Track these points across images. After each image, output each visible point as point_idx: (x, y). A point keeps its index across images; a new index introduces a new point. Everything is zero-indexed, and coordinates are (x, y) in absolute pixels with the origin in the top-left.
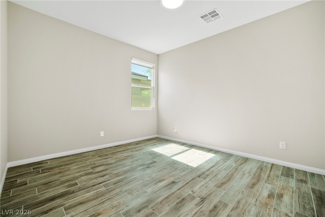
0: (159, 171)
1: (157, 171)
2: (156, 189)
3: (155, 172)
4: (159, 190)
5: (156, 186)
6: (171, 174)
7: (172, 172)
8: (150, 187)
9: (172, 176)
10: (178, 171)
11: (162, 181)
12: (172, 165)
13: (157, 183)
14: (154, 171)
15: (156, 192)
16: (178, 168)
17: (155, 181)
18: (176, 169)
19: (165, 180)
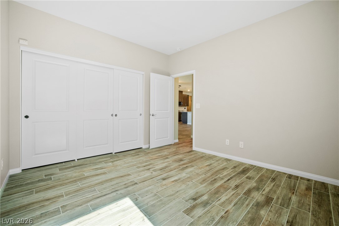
0: (177, 192)
1: (181, 192)
2: (180, 175)
3: (183, 191)
4: (177, 175)
5: (179, 177)
6: (165, 187)
7: (162, 190)
8: (185, 177)
9: (164, 185)
10: (155, 192)
11: (175, 180)
12: (159, 203)
13: (179, 179)
14: (185, 192)
15: (179, 174)
16: (153, 196)
17: (181, 181)
18: (155, 195)
19: (172, 182)
